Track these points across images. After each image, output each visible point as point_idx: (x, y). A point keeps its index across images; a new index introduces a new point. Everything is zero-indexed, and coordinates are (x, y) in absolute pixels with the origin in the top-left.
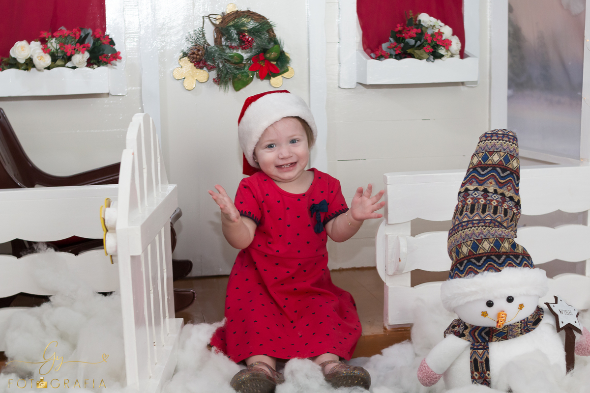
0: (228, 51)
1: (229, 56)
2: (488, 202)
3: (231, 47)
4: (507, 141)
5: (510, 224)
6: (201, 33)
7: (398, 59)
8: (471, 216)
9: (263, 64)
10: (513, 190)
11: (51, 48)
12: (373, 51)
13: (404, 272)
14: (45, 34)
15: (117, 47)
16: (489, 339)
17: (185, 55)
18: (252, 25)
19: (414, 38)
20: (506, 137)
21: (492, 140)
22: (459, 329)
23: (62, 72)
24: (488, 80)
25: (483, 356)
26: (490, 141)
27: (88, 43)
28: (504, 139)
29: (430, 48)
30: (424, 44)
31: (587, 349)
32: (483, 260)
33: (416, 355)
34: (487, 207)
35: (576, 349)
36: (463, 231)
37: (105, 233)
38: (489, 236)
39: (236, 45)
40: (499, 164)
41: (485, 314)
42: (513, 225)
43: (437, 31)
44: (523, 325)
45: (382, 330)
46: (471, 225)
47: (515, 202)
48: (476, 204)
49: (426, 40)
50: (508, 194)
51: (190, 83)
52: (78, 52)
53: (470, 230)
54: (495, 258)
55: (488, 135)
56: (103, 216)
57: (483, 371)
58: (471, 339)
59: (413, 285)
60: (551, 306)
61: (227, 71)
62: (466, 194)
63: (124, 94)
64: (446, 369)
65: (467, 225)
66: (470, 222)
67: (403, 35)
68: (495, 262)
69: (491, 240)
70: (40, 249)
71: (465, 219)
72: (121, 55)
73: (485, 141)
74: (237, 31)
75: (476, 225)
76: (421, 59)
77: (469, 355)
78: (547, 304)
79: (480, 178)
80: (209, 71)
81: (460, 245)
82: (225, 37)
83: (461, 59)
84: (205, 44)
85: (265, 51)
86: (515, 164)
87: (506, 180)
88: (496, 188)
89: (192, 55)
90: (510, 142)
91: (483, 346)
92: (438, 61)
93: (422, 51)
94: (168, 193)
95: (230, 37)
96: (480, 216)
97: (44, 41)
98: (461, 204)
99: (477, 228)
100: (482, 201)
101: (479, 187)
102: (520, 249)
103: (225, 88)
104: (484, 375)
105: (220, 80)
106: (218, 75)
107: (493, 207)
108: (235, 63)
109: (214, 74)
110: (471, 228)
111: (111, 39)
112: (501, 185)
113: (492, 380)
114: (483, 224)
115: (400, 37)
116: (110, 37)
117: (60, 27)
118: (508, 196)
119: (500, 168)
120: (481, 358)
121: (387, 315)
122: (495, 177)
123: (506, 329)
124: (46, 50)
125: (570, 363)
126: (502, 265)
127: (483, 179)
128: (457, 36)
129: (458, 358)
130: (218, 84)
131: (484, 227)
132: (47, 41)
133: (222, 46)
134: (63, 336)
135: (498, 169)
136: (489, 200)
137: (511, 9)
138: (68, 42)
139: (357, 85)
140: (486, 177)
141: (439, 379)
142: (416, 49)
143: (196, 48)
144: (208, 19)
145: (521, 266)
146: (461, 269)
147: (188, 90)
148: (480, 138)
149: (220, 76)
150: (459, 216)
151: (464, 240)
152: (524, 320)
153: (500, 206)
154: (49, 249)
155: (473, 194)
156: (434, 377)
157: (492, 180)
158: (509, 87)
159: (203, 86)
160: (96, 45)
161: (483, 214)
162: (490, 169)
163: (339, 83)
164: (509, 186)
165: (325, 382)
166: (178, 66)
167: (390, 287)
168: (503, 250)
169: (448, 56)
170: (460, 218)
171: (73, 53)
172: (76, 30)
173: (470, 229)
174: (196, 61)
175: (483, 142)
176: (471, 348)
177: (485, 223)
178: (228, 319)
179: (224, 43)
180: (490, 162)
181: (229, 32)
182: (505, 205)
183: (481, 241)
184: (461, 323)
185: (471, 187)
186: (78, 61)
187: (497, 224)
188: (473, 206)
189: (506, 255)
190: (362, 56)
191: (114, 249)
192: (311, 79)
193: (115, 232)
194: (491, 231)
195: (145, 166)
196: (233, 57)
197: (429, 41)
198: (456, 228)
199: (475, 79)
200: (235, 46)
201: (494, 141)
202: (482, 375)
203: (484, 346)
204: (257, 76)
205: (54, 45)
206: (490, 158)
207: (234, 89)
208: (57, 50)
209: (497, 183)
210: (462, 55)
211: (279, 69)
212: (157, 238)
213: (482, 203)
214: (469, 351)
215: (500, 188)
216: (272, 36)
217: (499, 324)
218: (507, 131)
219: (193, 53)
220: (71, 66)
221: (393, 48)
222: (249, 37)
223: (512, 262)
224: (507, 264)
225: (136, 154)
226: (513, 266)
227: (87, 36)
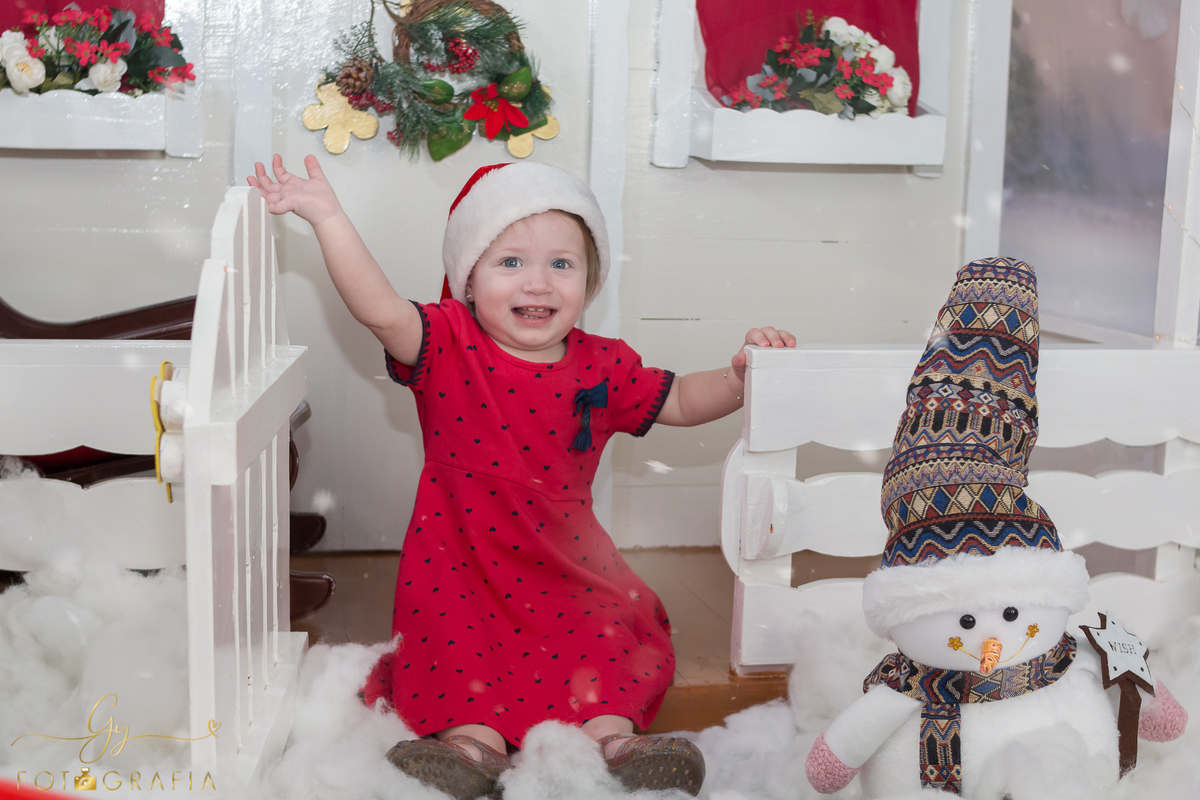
0: (421, 74)
1: (425, 86)
2: (972, 408)
3: (428, 67)
4: (1014, 283)
5: (1016, 456)
6: (367, 33)
7: (780, 111)
8: (935, 436)
9: (495, 107)
10: (1023, 384)
11: (46, 48)
12: (726, 92)
13: (778, 554)
14: (35, 17)
15: (187, 54)
16: (961, 698)
17: (330, 78)
18: (476, 21)
19: (815, 68)
20: (1013, 274)
21: (984, 279)
22: (898, 673)
23: (67, 101)
24: (962, 167)
25: (947, 732)
26: (980, 281)
27: (126, 41)
28: (1009, 278)
29: (848, 91)
30: (835, 82)
31: (1163, 727)
32: (957, 529)
33: (798, 730)
34: (970, 419)
35: (1140, 725)
36: (917, 466)
37: (158, 434)
38: (972, 480)
39: (440, 63)
40: (997, 331)
41: (955, 643)
42: (1021, 458)
43: (863, 55)
44: (1033, 669)
45: (727, 675)
46: (934, 455)
47: (1026, 411)
48: (947, 411)
49: (841, 74)
50: (1013, 393)
51: (338, 140)
52: (104, 58)
53: (931, 466)
54: (982, 526)
55: (975, 268)
56: (156, 399)
57: (946, 764)
58: (923, 695)
59: (796, 582)
60: (1094, 633)
61: (419, 118)
62: (926, 389)
63: (196, 155)
64: (866, 757)
65: (926, 453)
66: (932, 449)
67: (793, 60)
68: (982, 533)
69: (976, 488)
70: (7, 471)
71: (923, 442)
72: (194, 71)
73: (969, 280)
74: (444, 34)
75: (944, 455)
76: (826, 111)
77: (919, 730)
78: (1085, 629)
79: (955, 357)
80: (380, 116)
81: (909, 497)
82: (417, 45)
83: (910, 118)
84: (374, 56)
85: (498, 79)
86: (1030, 332)
87: (1011, 364)
88: (990, 379)
89: (344, 80)
90: (1021, 285)
91: (948, 710)
92: (862, 118)
93: (830, 95)
94: (289, 362)
95: (428, 46)
96: (954, 437)
97: (31, 33)
98: (914, 410)
99: (946, 460)
100: (959, 406)
101: (953, 376)
102: (1035, 510)
103: (413, 153)
104: (948, 773)
105: (402, 136)
106: (398, 125)
107: (981, 418)
108: (436, 102)
109: (389, 122)
110: (935, 460)
111: (175, 36)
112: (1000, 375)
113: (964, 783)
114: (959, 454)
115: (785, 65)
116: (173, 32)
117: (67, 4)
118: (1014, 398)
119: (999, 338)
120: (944, 737)
121: (739, 645)
122: (989, 357)
123: (999, 677)
124: (35, 51)
125: (1128, 754)
126: (996, 541)
127: (962, 359)
128: (905, 68)
129: (894, 734)
130: (398, 145)
131: (962, 461)
132: (38, 33)
133: (410, 63)
134: (50, 659)
135: (994, 340)
136: (973, 404)
137: (1016, 21)
138: (84, 36)
139: (689, 162)
140: (968, 356)
141: (852, 778)
142: (818, 92)
143: (354, 65)
144: (382, 6)
145: (1035, 545)
146: (910, 546)
147: (332, 153)
148: (959, 274)
149: (401, 127)
150: (909, 434)
151: (918, 485)
152: (1037, 659)
153: (997, 417)
154: (27, 471)
155: (941, 391)
156: (841, 773)
157: (980, 363)
158: (1007, 182)
159: (365, 147)
160: (142, 47)
161: (961, 432)
162: (977, 339)
163: (652, 156)
164: (1017, 377)
165: (607, 777)
166: (314, 102)
167: (747, 584)
168: (1000, 510)
169: (884, 110)
170: (912, 439)
171: (93, 60)
172: (102, 11)
173: (931, 462)
174: (353, 93)
175: (965, 282)
176: (923, 716)
177: (963, 451)
178: (406, 638)
179: (413, 57)
180: (978, 325)
181: (426, 35)
182: (1006, 415)
183: (953, 488)
184: (904, 661)
185: (937, 376)
186: (102, 79)
187: (988, 454)
188: (939, 415)
189: (1005, 521)
190: (703, 101)
191: (177, 470)
192: (593, 144)
193: (182, 434)
194: (976, 469)
195: (247, 298)
196: (433, 88)
197: (847, 76)
198: (901, 459)
199: (937, 160)
200: (438, 66)
201: (988, 281)
202: (945, 772)
203: (949, 712)
204: (480, 132)
205: (54, 41)
206: (979, 316)
207: (429, 157)
208: (59, 53)
209: (992, 368)
210: (913, 109)
211: (527, 118)
212: (263, 456)
213: (959, 409)
214: (918, 721)
215: (998, 380)
216: (517, 49)
217: (985, 666)
218: (1016, 262)
219: (348, 76)
220: (87, 88)
221: (769, 86)
222: (468, 48)
223: (1018, 537)
224: (1007, 538)
225: (231, 270)
226: (1020, 544)
227: (123, 26)
